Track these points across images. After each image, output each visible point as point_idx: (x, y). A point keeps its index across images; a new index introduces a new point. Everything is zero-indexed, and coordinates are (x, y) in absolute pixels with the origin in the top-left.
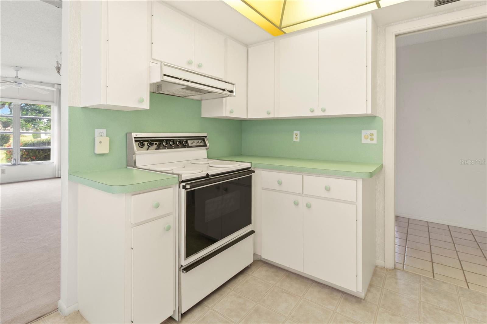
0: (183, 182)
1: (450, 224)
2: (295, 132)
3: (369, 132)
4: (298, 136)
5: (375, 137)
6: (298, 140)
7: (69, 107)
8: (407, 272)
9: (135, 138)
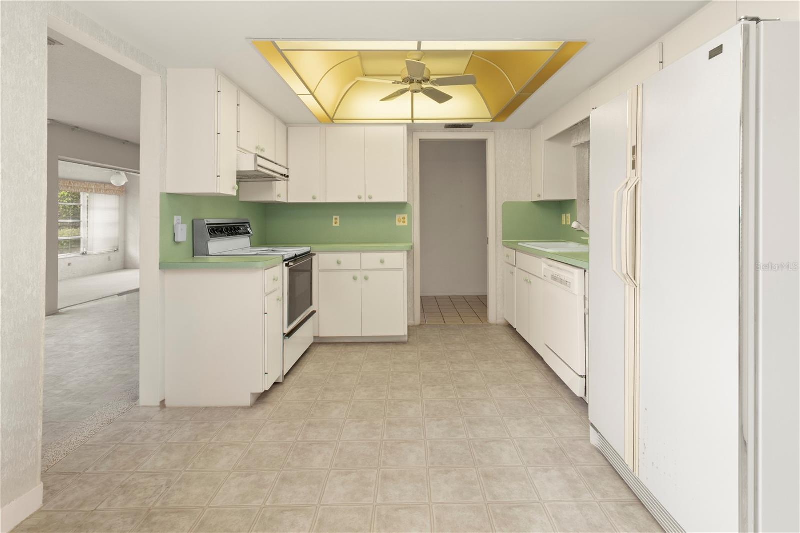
0: (285, 261)
1: (450, 295)
2: (334, 217)
3: (402, 216)
4: (338, 221)
5: (406, 220)
6: (338, 225)
7: (161, 193)
8: (429, 325)
9: (207, 224)
